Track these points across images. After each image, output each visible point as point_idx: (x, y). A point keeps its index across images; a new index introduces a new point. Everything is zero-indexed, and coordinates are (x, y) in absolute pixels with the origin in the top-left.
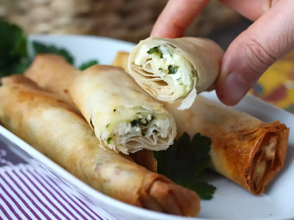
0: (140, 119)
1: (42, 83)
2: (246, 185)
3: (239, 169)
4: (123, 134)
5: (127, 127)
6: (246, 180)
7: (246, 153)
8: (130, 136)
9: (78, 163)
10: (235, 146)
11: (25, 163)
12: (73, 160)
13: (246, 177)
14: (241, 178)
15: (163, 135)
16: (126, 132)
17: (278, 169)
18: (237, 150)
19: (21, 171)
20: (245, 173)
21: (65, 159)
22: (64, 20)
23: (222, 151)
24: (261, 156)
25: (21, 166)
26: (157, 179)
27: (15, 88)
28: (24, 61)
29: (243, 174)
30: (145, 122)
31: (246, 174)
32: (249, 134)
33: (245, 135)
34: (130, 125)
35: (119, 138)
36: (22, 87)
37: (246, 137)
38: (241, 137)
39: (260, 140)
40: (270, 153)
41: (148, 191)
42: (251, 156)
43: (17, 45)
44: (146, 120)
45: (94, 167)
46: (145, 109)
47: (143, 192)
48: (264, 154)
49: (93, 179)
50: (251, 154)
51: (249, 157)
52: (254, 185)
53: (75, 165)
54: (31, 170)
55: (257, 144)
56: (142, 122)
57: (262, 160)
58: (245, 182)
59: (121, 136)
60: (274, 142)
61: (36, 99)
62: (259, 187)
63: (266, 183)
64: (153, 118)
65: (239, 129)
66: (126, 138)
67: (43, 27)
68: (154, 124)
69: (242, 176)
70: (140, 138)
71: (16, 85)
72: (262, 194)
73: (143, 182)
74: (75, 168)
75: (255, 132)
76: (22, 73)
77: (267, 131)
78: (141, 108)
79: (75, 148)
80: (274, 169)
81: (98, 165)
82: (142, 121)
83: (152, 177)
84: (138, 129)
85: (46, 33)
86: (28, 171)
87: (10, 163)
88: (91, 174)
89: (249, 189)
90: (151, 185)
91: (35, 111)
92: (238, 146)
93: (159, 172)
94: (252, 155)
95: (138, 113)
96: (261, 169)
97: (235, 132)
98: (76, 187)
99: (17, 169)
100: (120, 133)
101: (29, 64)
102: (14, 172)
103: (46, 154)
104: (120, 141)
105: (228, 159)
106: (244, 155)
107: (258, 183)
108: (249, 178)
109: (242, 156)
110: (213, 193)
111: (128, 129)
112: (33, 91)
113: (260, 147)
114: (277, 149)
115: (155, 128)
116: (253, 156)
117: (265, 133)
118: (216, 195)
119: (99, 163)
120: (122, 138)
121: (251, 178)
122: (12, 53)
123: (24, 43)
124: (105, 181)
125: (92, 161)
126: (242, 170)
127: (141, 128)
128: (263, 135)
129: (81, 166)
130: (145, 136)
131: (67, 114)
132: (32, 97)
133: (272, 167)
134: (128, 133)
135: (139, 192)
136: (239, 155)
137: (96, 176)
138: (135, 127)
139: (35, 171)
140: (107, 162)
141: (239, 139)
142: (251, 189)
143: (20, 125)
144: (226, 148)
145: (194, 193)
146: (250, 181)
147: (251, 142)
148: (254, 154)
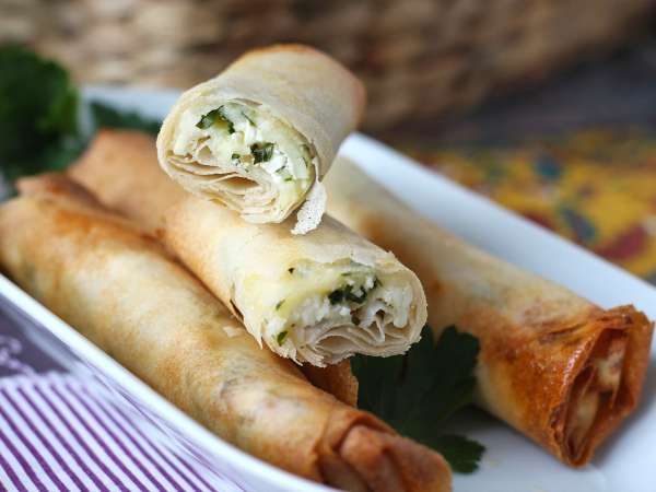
0: (349, 288)
1: (108, 195)
2: (553, 443)
3: (539, 407)
4: (312, 323)
5: (321, 306)
6: (553, 432)
7: (555, 372)
8: (326, 326)
9: (183, 378)
10: (533, 356)
11: (62, 370)
12: (171, 371)
13: (554, 425)
14: (544, 428)
15: (399, 322)
16: (319, 318)
17: (625, 413)
18: (536, 364)
19: (53, 388)
20: (551, 418)
21: (153, 367)
22: (160, 56)
23: (502, 367)
24: (590, 381)
25: (54, 377)
26: (358, 422)
27: (49, 202)
28: (69, 144)
29: (547, 419)
30: (359, 294)
31: (554, 420)
32: (563, 332)
33: (554, 333)
34: (327, 301)
35: (303, 331)
36: (64, 202)
37: (558, 336)
38: (545, 338)
39: (589, 344)
40: (609, 375)
41: (337, 447)
42: (566, 379)
43: (56, 107)
44: (362, 288)
45: (219, 388)
46: (360, 265)
47: (327, 448)
48: (596, 378)
49: (216, 414)
50: (566, 376)
51: (562, 383)
52: (571, 444)
53: (177, 382)
54: (76, 386)
55: (583, 353)
56: (352, 295)
57: (591, 389)
58: (552, 436)
59: (308, 327)
60: (618, 351)
61: (95, 230)
62: (582, 449)
63: (596, 442)
64: (377, 283)
65: (543, 318)
66: (319, 331)
67: (112, 69)
68: (379, 297)
69: (545, 422)
70: (349, 330)
71: (50, 196)
72: (588, 465)
73: (327, 427)
74: (176, 389)
75: (578, 327)
76: (62, 170)
77: (604, 325)
78: (351, 263)
79: (178, 343)
80: (617, 411)
81: (229, 383)
82: (353, 291)
83: (349, 416)
84: (344, 311)
85: (119, 83)
86: (68, 388)
87: (28, 370)
88: (211, 402)
89: (559, 454)
90: (344, 435)
91: (90, 256)
92: (539, 356)
93: (361, 405)
94: (570, 377)
95: (345, 275)
96: (587, 409)
97: (534, 326)
98: (177, 431)
99: (44, 383)
100: (307, 320)
101: (82, 150)
102: (37, 389)
103: (112, 353)
104: (306, 337)
105: (514, 385)
106: (550, 376)
107: (578, 441)
108: (560, 428)
109: (548, 379)
110: (478, 459)
111: (325, 310)
112: (88, 211)
113: (588, 361)
114: (624, 367)
115: (380, 307)
116: (572, 381)
117: (600, 331)
118: (485, 463)
119: (230, 378)
120: (311, 331)
121: (565, 429)
122: (44, 124)
123: (71, 103)
124: (242, 420)
125: (215, 374)
126: (547, 410)
127: (350, 307)
128: (595, 335)
129: (189, 383)
130: (360, 326)
131: (162, 268)
132: (86, 224)
133: (611, 406)
134: (324, 320)
135: (317, 449)
136: (540, 376)
137: (223, 407)
138: (338, 306)
139: (85, 390)
140: (247, 377)
141: (542, 342)
142: (563, 455)
143: (57, 286)
144: (510, 358)
145: (439, 457)
146: (562, 435)
147: (569, 349)
148: (574, 376)
